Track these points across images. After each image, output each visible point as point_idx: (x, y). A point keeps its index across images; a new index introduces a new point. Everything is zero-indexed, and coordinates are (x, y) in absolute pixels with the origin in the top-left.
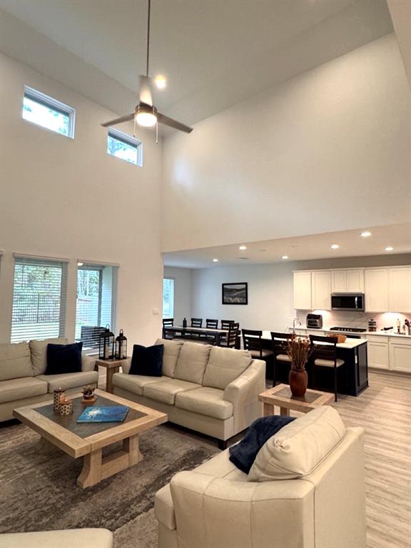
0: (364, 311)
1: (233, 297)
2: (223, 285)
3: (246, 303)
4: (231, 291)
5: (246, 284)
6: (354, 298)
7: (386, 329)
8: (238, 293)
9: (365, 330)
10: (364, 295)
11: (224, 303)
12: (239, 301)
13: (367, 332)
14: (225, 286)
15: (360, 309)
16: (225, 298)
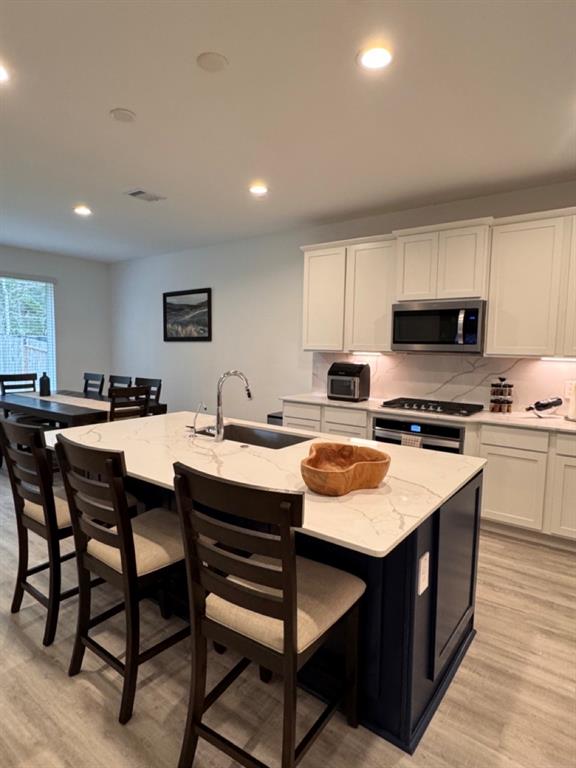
0: (480, 353)
1: (184, 325)
2: (166, 295)
3: (208, 339)
4: (181, 309)
5: (208, 291)
6: (456, 313)
7: (540, 406)
8: (193, 314)
9: (479, 408)
10: (484, 303)
11: (167, 338)
12: (195, 335)
13: (486, 416)
14: (169, 300)
15: (469, 348)
16: (169, 326)
